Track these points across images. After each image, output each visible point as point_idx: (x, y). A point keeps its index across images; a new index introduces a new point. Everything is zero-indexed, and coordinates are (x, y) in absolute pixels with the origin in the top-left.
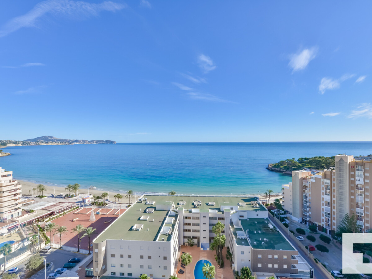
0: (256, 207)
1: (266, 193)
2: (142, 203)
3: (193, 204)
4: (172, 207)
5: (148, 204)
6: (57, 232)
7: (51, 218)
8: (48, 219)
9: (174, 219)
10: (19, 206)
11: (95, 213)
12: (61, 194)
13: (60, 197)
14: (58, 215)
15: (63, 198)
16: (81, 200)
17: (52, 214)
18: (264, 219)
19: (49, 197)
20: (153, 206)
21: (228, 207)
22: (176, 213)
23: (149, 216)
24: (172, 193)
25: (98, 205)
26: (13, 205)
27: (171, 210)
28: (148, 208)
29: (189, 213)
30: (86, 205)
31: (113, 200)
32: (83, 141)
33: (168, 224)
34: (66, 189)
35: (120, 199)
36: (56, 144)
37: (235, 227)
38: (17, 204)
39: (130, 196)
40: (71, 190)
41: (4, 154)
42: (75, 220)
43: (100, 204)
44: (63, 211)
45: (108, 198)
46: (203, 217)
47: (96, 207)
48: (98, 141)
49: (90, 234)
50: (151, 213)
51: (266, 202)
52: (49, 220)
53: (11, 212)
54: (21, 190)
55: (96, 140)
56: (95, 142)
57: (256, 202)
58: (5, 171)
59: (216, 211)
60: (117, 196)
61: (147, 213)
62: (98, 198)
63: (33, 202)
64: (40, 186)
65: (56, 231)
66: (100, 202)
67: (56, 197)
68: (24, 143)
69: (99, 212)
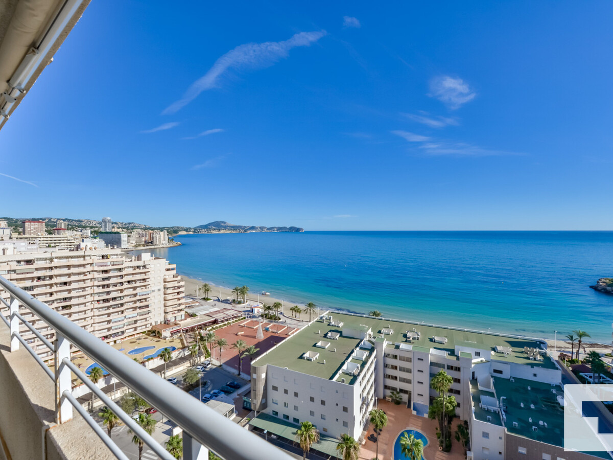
0: (535, 359)
1: (571, 338)
2: (323, 322)
3: (405, 336)
4: (368, 336)
5: (333, 326)
6: (217, 344)
7: (214, 327)
8: (211, 328)
9: (368, 354)
10: (182, 307)
11: (264, 329)
12: (228, 298)
13: (226, 301)
14: (222, 324)
15: (229, 303)
16: (249, 309)
17: (215, 322)
18: (550, 384)
19: (214, 300)
20: (340, 330)
21: (470, 351)
22: (373, 346)
23: (330, 344)
24: (375, 314)
25: (269, 318)
26: (177, 306)
27: (365, 339)
28: (330, 331)
29: (395, 348)
30: (254, 317)
31: (289, 313)
32: (260, 228)
33: (356, 360)
34: (233, 292)
35: (298, 314)
36: (229, 232)
37: (480, 388)
38: (180, 305)
39: (310, 310)
40: (239, 294)
41: (175, 244)
42: (239, 333)
43: (271, 318)
44: (227, 320)
45: (281, 309)
46: (419, 359)
47: (265, 321)
48: (279, 229)
49: (252, 354)
50: (334, 339)
51: (570, 355)
52: (211, 330)
53: (174, 313)
54: (184, 288)
55: (277, 226)
56: (275, 229)
57: (538, 350)
58: (169, 264)
59: (445, 354)
60: (294, 309)
61: (328, 338)
62: (269, 308)
63: (197, 304)
64: (205, 286)
65: (215, 343)
66: (272, 314)
67: (222, 302)
68: (195, 229)
69: (268, 328)
